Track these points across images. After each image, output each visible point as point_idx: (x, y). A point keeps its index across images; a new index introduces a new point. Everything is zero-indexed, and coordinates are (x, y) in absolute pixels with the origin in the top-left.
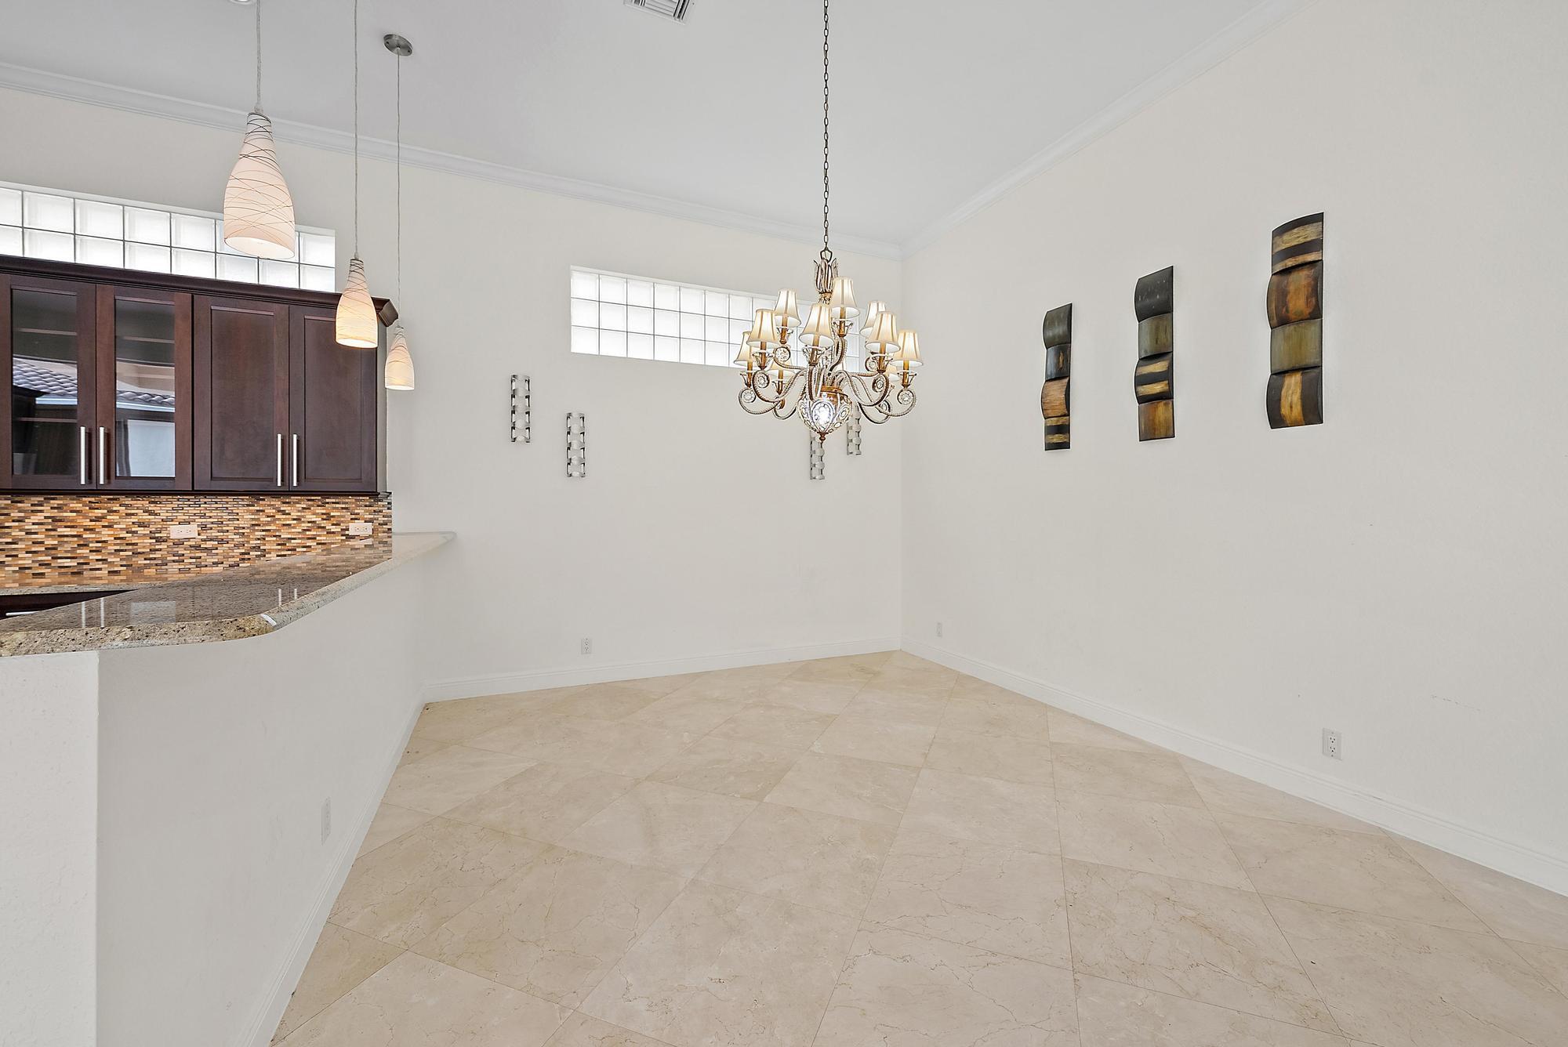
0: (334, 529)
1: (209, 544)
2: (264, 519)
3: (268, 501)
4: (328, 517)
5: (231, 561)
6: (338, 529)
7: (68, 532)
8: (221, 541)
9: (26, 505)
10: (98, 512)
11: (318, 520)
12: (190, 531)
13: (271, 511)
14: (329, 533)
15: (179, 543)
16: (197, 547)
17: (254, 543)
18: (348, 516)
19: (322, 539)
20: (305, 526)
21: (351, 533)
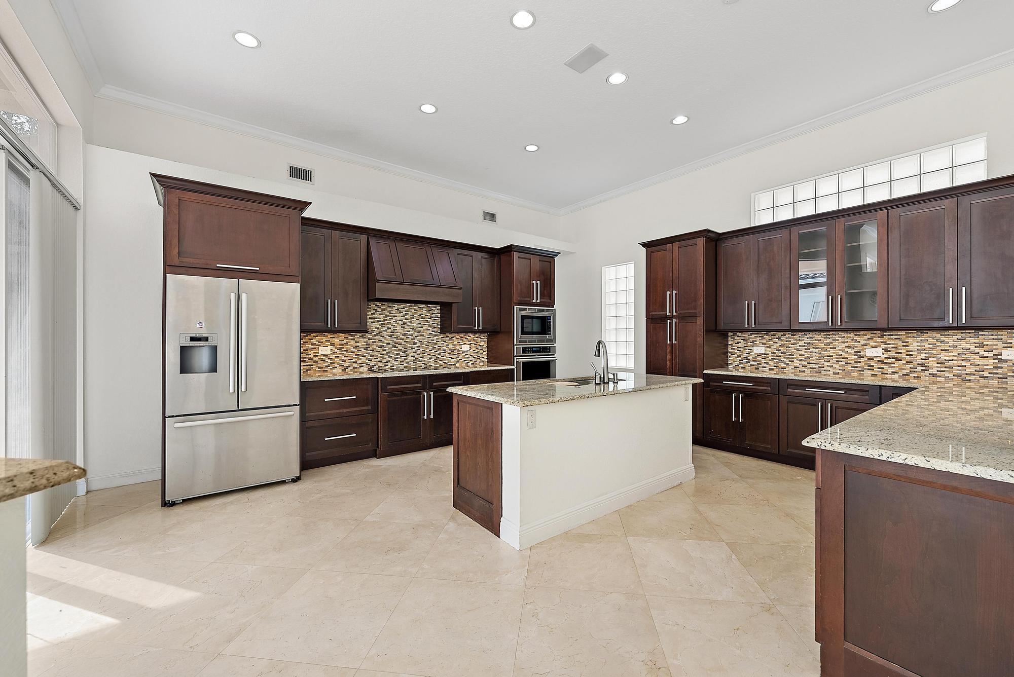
0: (986, 354)
1: (889, 361)
2: (927, 346)
3: (930, 333)
4: (982, 345)
5: (905, 372)
6: (991, 354)
7: (814, 350)
8: (897, 359)
9: (797, 337)
10: (828, 341)
11: (972, 347)
12: (878, 352)
13: (931, 340)
14: (983, 357)
15: (871, 359)
16: (882, 362)
17: (920, 361)
18: (1000, 345)
19: (977, 361)
20: (960, 351)
21: (1004, 357)
